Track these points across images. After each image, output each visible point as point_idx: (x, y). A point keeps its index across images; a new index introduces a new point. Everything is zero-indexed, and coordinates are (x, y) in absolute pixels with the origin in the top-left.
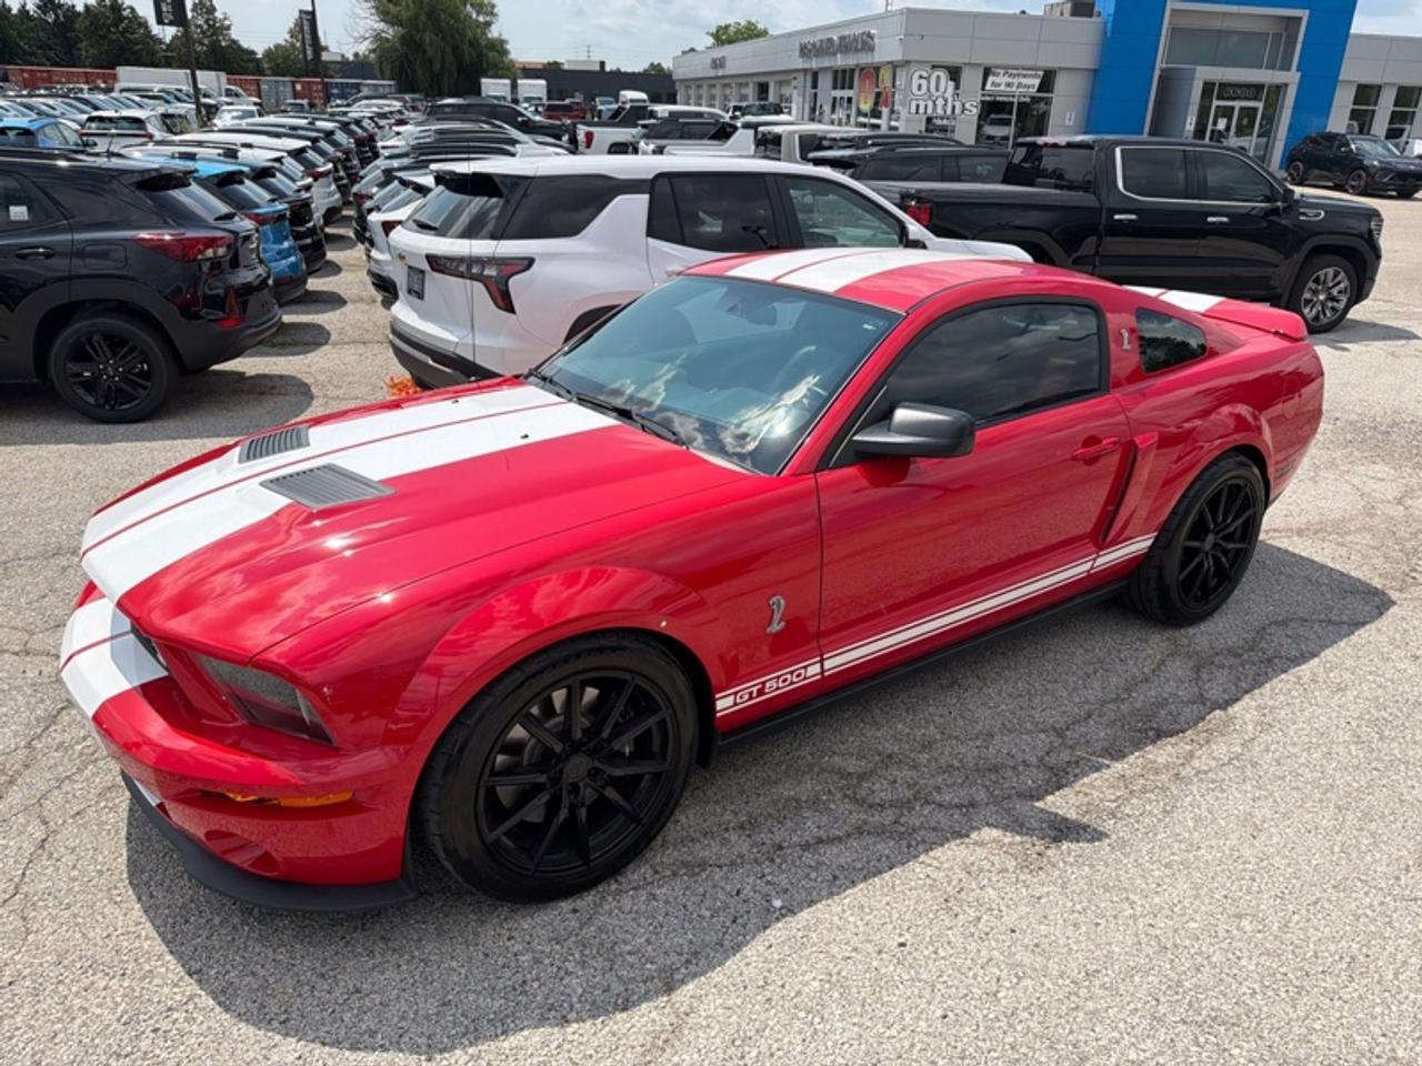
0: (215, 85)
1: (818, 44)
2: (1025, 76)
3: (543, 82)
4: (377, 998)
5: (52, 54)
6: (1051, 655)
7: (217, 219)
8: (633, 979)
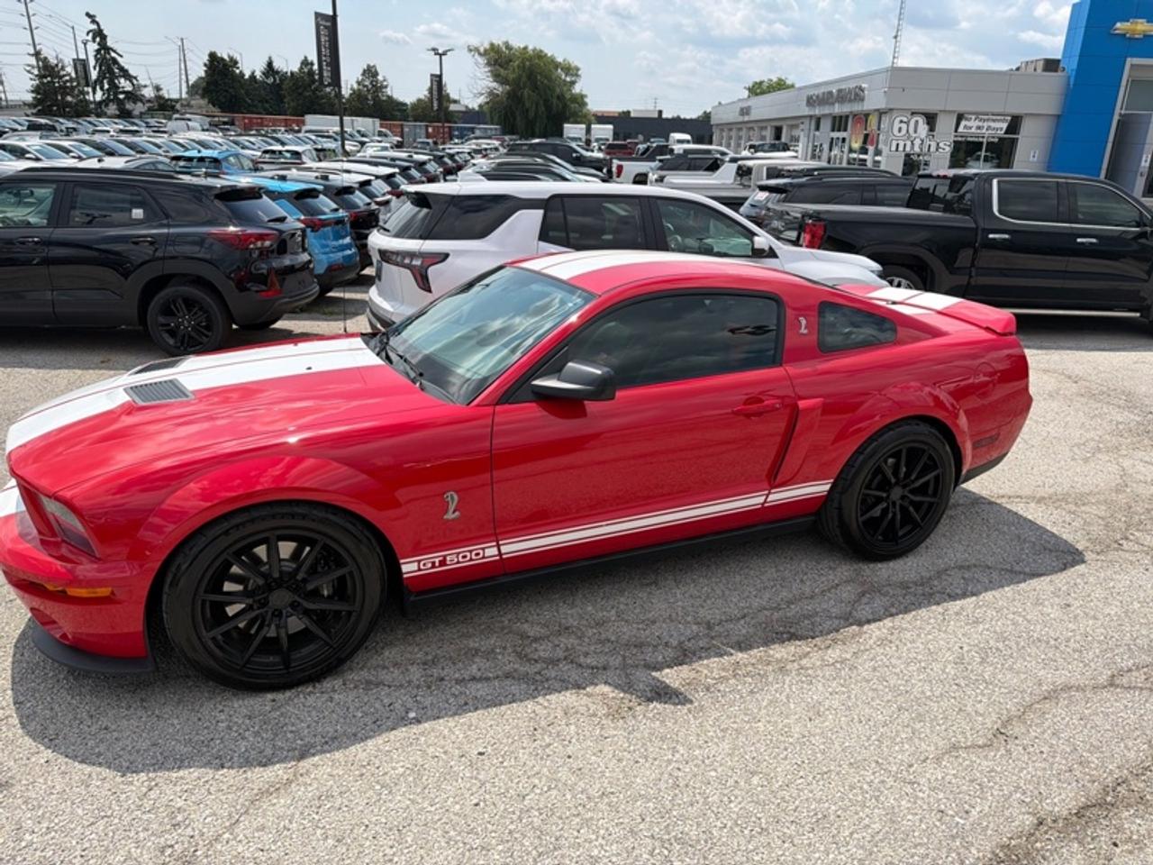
0: (371, 128)
1: (821, 96)
2: (994, 121)
3: (611, 127)
4: (115, 734)
5: (267, 106)
6: (747, 570)
7: (270, 221)
8: (282, 748)
